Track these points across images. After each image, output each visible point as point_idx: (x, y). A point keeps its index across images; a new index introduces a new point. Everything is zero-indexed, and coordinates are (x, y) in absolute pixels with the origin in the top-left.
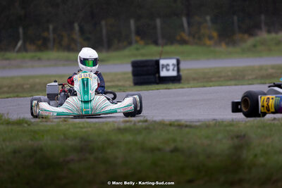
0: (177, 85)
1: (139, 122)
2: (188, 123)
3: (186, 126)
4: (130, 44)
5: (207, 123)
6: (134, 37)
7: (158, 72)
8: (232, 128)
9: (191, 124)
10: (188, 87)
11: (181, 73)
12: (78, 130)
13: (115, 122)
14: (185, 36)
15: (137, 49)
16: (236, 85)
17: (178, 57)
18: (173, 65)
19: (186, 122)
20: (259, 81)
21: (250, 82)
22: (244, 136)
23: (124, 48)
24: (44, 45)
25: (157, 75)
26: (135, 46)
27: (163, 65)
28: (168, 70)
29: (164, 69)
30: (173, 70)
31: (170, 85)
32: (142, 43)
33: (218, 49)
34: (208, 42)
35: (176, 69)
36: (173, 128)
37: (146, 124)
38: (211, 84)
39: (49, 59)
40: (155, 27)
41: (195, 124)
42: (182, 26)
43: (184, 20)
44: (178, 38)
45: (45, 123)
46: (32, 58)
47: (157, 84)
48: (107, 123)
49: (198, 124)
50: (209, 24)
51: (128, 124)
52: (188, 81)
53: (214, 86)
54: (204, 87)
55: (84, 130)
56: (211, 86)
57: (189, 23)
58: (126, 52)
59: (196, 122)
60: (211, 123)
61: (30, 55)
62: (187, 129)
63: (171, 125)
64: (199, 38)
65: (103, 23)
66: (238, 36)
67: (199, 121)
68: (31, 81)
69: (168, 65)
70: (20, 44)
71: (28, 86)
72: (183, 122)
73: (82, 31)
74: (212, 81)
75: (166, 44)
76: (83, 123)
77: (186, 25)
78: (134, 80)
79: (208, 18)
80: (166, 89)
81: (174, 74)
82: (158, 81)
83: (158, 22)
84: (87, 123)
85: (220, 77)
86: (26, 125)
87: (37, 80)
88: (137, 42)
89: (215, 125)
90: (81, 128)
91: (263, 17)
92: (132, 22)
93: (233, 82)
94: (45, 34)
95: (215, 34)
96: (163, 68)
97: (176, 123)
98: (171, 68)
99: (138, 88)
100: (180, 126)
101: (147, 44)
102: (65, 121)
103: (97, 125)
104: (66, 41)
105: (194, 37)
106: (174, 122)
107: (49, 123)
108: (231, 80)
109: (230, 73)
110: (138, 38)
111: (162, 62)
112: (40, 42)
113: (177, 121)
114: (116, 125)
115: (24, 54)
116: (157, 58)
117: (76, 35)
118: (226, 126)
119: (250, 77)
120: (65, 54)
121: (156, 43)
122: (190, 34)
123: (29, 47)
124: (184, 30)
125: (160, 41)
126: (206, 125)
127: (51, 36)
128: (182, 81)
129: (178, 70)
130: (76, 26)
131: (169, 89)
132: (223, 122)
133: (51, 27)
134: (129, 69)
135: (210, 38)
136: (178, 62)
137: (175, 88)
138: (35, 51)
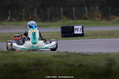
1: (64, 53)
4: (60, 19)
5: (96, 54)
6: (62, 16)
7: (74, 32)
8: (107, 56)
10: (87, 39)
11: (84, 32)
14: (86, 16)
15: (64, 21)
16: (109, 38)
17: (83, 25)
18: (80, 28)
23: (58, 21)
25: (73, 33)
26: (62, 20)
27: (75, 28)
28: (78, 31)
29: (76, 30)
30: (80, 31)
31: (79, 38)
32: (66, 18)
33: (101, 22)
34: (97, 19)
35: (82, 30)
39: (22, 25)
40: (72, 11)
42: (85, 11)
43: (86, 8)
44: (83, 16)
46: (15, 25)
50: (98, 10)
52: (87, 36)
54: (95, 39)
55: (38, 56)
56: (98, 38)
57: (88, 10)
58: (59, 23)
61: (13, 23)
63: (79, 54)
64: (93, 17)
65: (48, 9)
67: (92, 53)
69: (78, 28)
70: (9, 18)
73: (38, 12)
74: (98, 36)
75: (77, 19)
77: (87, 11)
78: (62, 35)
79: (97, 8)
80: (77, 39)
81: (81, 33)
82: (73, 36)
83: (74, 9)
85: (102, 35)
88: (64, 18)
92: (62, 9)
94: (21, 14)
95: (100, 15)
96: (75, 30)
98: (79, 30)
99: (64, 38)
101: (68, 19)
104: (30, 17)
105: (90, 16)
108: (107, 36)
109: (107, 33)
110: (64, 17)
112: (19, 18)
115: (11, 23)
116: (73, 25)
117: (35, 14)
121: (73, 19)
122: (88, 15)
123: (14, 19)
124: (86, 13)
125: (75, 18)
127: (24, 14)
128: (84, 36)
129: (83, 31)
130: (35, 10)
133: (24, 10)
134: (60, 30)
135: (98, 17)
136: (83, 27)
137: (81, 39)
138: (16, 21)
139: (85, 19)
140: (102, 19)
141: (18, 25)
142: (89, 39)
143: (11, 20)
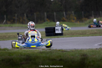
0: (61, 36)
1: (48, 50)
2: (65, 50)
3: (65, 51)
4: (45, 21)
5: (72, 50)
8: (81, 52)
9: (67, 50)
10: (65, 37)
11: (63, 32)
12: (26, 52)
13: (39, 50)
14: (64, 19)
15: (47, 23)
16: (83, 36)
18: (60, 29)
19: (65, 49)
20: (91, 35)
21: (88, 35)
22: (86, 55)
24: (13, 22)
25: (54, 33)
26: (46, 22)
27: (56, 29)
28: (58, 31)
29: (57, 31)
30: (60, 31)
31: (59, 36)
32: (49, 21)
33: (76, 23)
34: (73, 21)
35: (61, 30)
36: (60, 52)
37: (50, 50)
38: (74, 36)
39: (15, 27)
40: (54, 15)
41: (68, 50)
42: (63, 15)
43: (64, 13)
44: (62, 19)
46: (9, 26)
47: (54, 36)
48: (36, 50)
49: (69, 50)
50: (73, 14)
51: (44, 50)
52: (65, 35)
53: (75, 37)
54: (71, 37)
58: (43, 24)
60: (74, 50)
61: (8, 25)
62: (65, 52)
63: (59, 51)
64: (70, 20)
65: (35, 14)
67: (69, 49)
68: (9, 34)
69: (58, 29)
70: (5, 21)
71: (8, 36)
72: (63, 50)
73: (27, 17)
74: (74, 35)
76: (27, 50)
77: (65, 15)
78: (46, 34)
79: (73, 12)
81: (61, 32)
82: (55, 35)
83: (55, 13)
84: (29, 50)
85: (77, 34)
86: (7, 50)
87: (11, 34)
88: (47, 21)
89: (75, 51)
90: (27, 52)
91: (93, 12)
93: (82, 35)
94: (14, 18)
95: (75, 18)
96: (56, 30)
97: (61, 50)
98: (59, 30)
100: (63, 51)
101: (51, 21)
102: (21, 49)
103: (32, 51)
104: (21, 20)
105: (68, 19)
106: (60, 50)
107: (15, 50)
108: (81, 35)
109: (81, 32)
110: (47, 19)
111: (56, 28)
112: (12, 21)
114: (39, 51)
115: (6, 25)
116: (54, 26)
117: (25, 18)
118: (79, 51)
119: (88, 34)
120: (21, 25)
121: (54, 21)
122: (66, 18)
123: (8, 22)
124: (64, 17)
126: (72, 51)
127: (16, 18)
128: (63, 35)
130: (25, 15)
131: (58, 38)
132: (78, 50)
133: (16, 15)
134: (44, 30)
135: (74, 19)
137: (61, 37)
138: (10, 24)
140: (76, 21)
141: (12, 27)
142: (67, 37)
143: (6, 23)
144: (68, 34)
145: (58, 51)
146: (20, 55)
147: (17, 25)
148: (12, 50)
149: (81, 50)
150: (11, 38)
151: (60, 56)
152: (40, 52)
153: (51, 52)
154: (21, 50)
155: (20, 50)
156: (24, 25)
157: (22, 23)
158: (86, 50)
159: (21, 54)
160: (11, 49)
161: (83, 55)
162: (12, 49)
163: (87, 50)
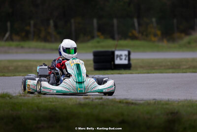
0: (127, 71)
1: (96, 99)
2: (134, 101)
3: (132, 104)
4: (93, 38)
5: (149, 102)
6: (96, 33)
7: (114, 61)
8: (167, 106)
9: (136, 102)
10: (136, 73)
11: (132, 62)
12: (49, 103)
13: (78, 99)
14: (136, 33)
15: (98, 42)
16: (173, 73)
17: (129, 49)
18: (126, 55)
19: (132, 100)
20: (191, 70)
21: (184, 71)
22: (177, 113)
23: (88, 41)
24: (25, 36)
25: (113, 63)
26: (96, 39)
28: (121, 59)
29: (118, 59)
30: (125, 59)
31: (122, 71)
32: (102, 37)
33: (160, 44)
34: (153, 39)
35: (127, 58)
36: (122, 105)
37: (101, 101)
38: (154, 71)
39: (30, 48)
40: (113, 25)
41: (139, 102)
42: (133, 25)
43: (136, 20)
44: (130, 34)
45: (23, 97)
46: (17, 47)
48: (71, 99)
49: (141, 102)
50: (155, 24)
51: (87, 100)
52: (136, 68)
53: (156, 73)
54: (149, 73)
55: (53, 104)
56: (153, 73)
57: (139, 24)
58: (90, 44)
59: (140, 100)
60: (152, 102)
61: (15, 43)
62: (133, 106)
63: (120, 102)
64: (147, 36)
65: (73, 21)
66: (177, 35)
67: (143, 100)
68: (15, 64)
69: (121, 55)
70: (7, 35)
71: (13, 68)
72: (130, 101)
73: (56, 26)
74: (154, 69)
75: (121, 39)
76: (53, 98)
77: (136, 24)
78: (94, 66)
79: (154, 20)
80: (119, 74)
81: (126, 62)
82: (113, 67)
83: (115, 21)
84: (56, 98)
85: (161, 66)
86: (8, 98)
87: (20, 64)
88: (98, 36)
89: (155, 103)
90: (51, 102)
92: (95, 21)
93: (171, 70)
94: (28, 28)
95: (159, 33)
96: (117, 57)
97: (124, 101)
98: (124, 57)
99: (97, 72)
100: (128, 103)
101: (106, 38)
102: (39, 96)
103: (63, 101)
104: (43, 34)
105: (142, 34)
106: (123, 100)
107: (26, 97)
108: (170, 68)
109: (169, 64)
110: (99, 34)
111: (117, 53)
112: (23, 34)
113: (126, 99)
114: (78, 100)
115: (11, 43)
116: (113, 50)
117: (51, 29)
118: (163, 104)
119: (185, 67)
120: (42, 44)
121: (113, 38)
122: (139, 32)
123: (15, 37)
124: (135, 29)
125: (116, 36)
126: (148, 104)
127: (32, 29)
128: (132, 68)
129: (129, 60)
130: (52, 23)
131: (121, 74)
132: (161, 101)
134: (91, 57)
135: (155, 35)
136: (129, 53)
137: (126, 74)
138: (19, 41)
139: (134, 38)
140: (161, 40)
141: (22, 47)
142: (138, 73)
143: (11, 39)
144: (141, 67)
145: (117, 102)
146: (36, 108)
147: (34, 44)
148: (20, 97)
149: (167, 103)
150: (19, 72)
151: (122, 115)
152: (80, 104)
153: (102, 104)
154: (39, 98)
155: (35, 98)
156: (48, 45)
157: (45, 40)
158: (179, 102)
159: (38, 107)
160: (17, 94)
161: (172, 113)
162: (19, 95)
163: (181, 101)
